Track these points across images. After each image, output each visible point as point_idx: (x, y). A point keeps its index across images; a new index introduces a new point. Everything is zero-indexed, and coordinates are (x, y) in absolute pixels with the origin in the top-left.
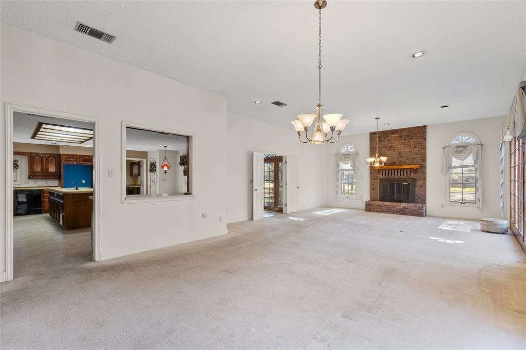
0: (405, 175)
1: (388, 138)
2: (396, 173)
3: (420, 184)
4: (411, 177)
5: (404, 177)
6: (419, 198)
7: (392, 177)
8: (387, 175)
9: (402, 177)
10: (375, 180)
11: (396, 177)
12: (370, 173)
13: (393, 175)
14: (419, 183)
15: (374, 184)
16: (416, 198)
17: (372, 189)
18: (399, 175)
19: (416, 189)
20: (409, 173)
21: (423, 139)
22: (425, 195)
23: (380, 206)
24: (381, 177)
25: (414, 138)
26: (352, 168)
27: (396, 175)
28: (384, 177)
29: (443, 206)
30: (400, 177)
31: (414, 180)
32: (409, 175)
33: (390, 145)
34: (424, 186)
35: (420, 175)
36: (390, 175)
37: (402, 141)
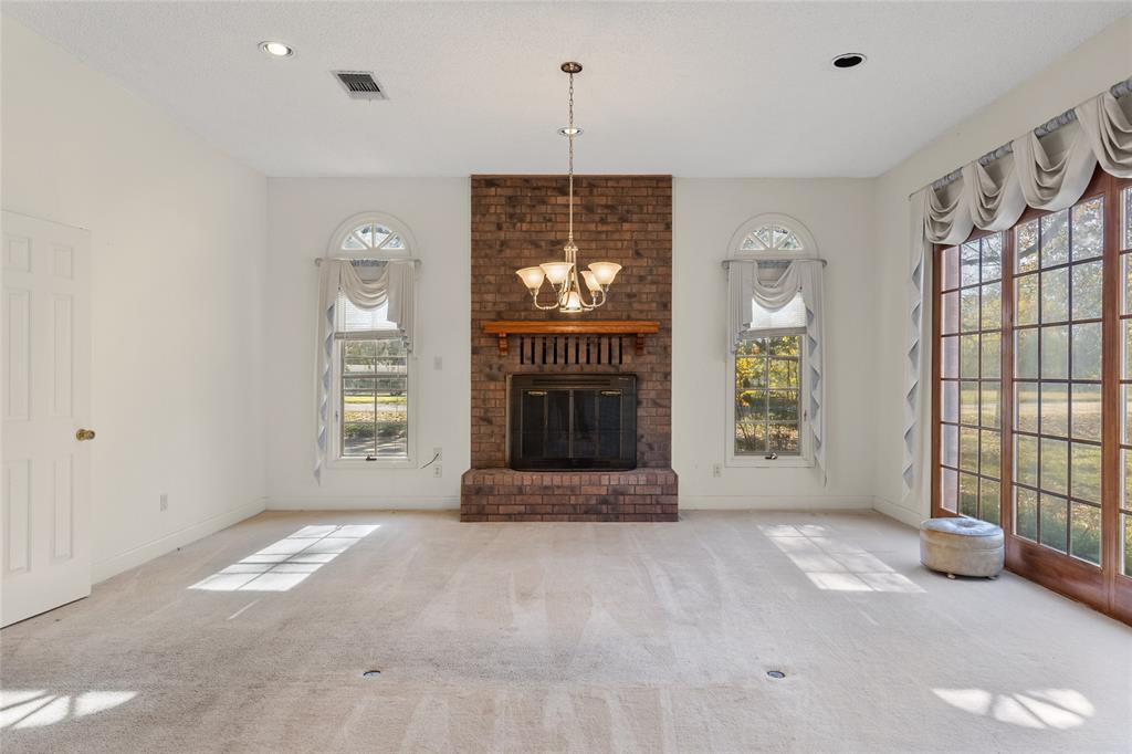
0: (605, 359)
1: (542, 209)
2: (572, 352)
3: (653, 395)
4: (623, 368)
5: (600, 369)
6: (651, 447)
7: (557, 369)
8: (538, 359)
9: (594, 367)
10: (492, 378)
11: (573, 368)
12: (475, 351)
13: (561, 361)
14: (648, 390)
15: (491, 395)
16: (642, 447)
17: (482, 418)
18: (583, 359)
19: (641, 412)
20: (616, 352)
21: (662, 227)
22: (668, 436)
23: (520, 490)
24: (518, 368)
25: (635, 217)
26: (393, 326)
27: (572, 359)
28: (527, 367)
29: (717, 471)
30: (587, 369)
31: (634, 377)
32: (615, 361)
33: (552, 236)
34: (663, 401)
35: (652, 358)
36: (550, 359)
37: (592, 227)
